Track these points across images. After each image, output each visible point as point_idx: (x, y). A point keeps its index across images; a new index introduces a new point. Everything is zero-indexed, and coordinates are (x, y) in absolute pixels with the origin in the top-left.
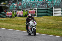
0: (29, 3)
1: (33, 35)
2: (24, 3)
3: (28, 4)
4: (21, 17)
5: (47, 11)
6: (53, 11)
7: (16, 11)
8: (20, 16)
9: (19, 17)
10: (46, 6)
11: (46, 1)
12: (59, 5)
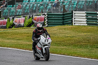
0: (33, 5)
1: (44, 59)
2: (26, 5)
3: (33, 7)
4: (22, 27)
5: (63, 17)
6: (72, 17)
7: (13, 18)
8: (20, 26)
9: (18, 27)
10: (61, 9)
11: (62, 1)
12: (82, 7)
